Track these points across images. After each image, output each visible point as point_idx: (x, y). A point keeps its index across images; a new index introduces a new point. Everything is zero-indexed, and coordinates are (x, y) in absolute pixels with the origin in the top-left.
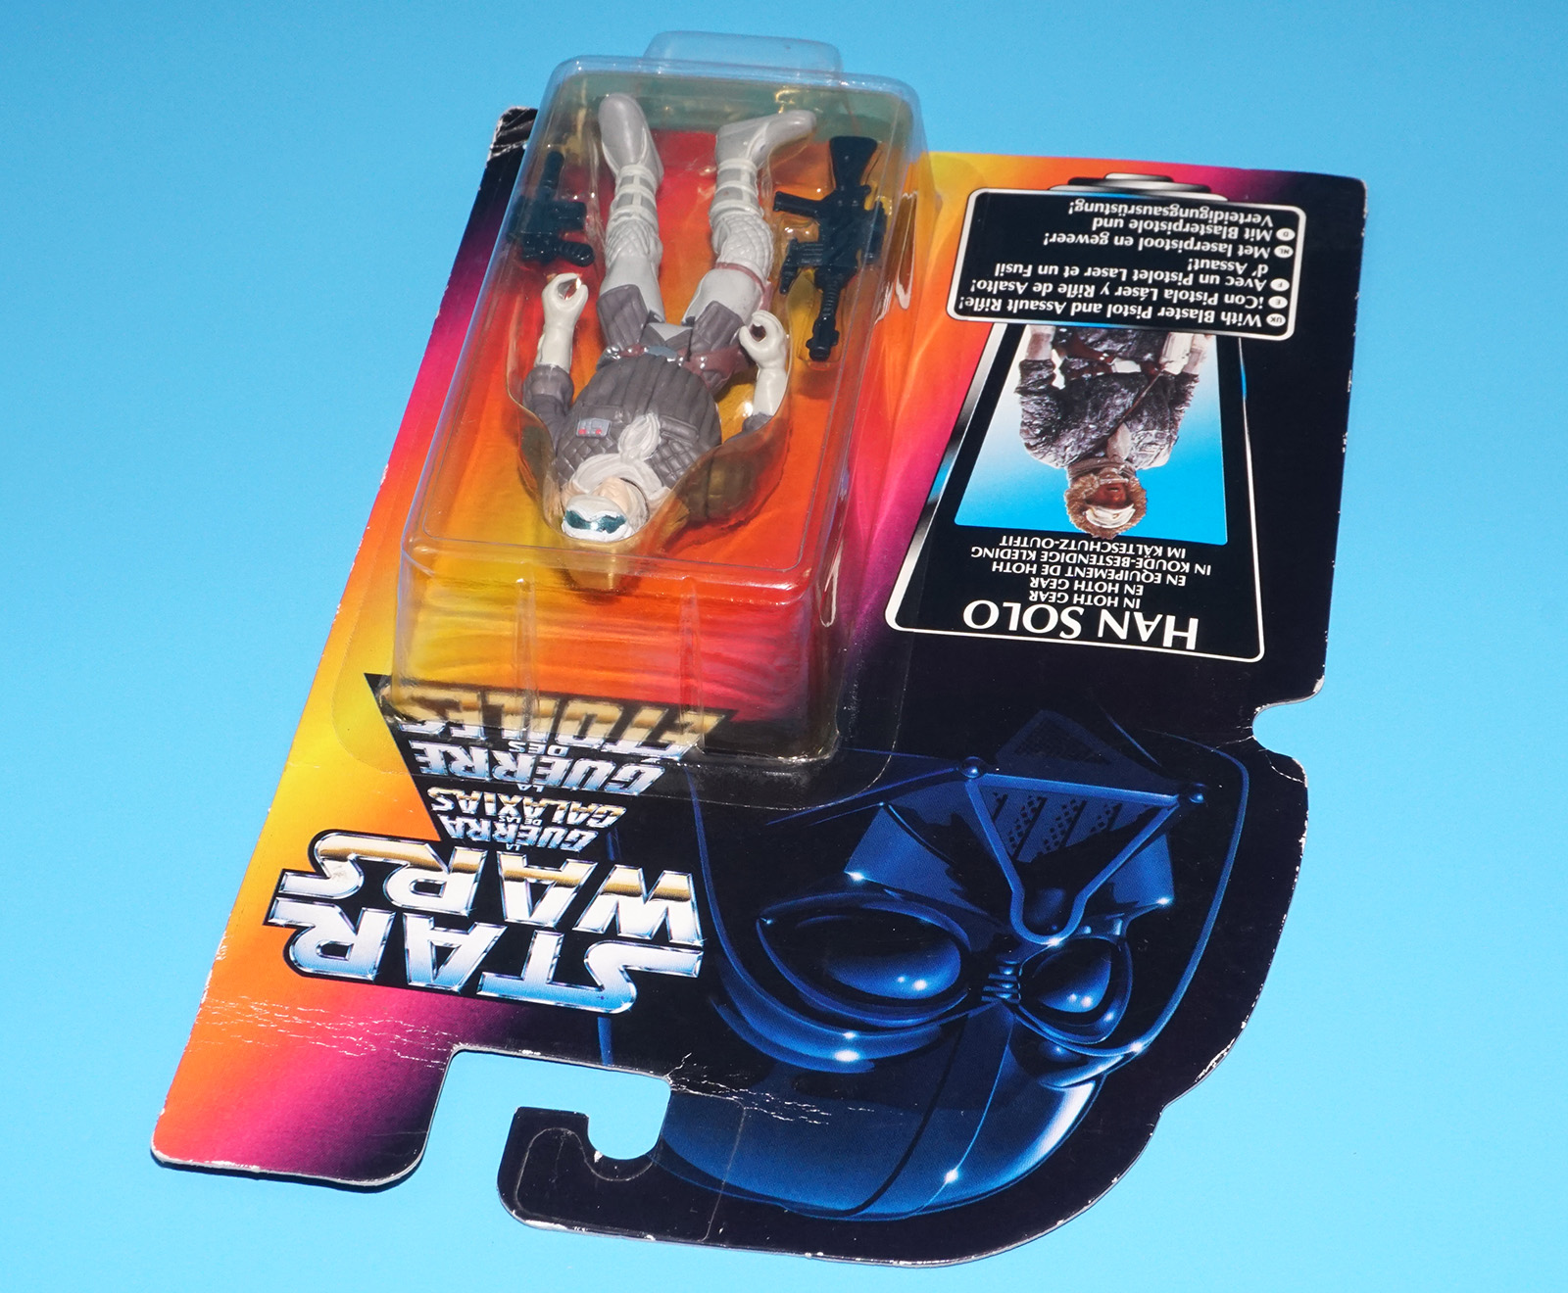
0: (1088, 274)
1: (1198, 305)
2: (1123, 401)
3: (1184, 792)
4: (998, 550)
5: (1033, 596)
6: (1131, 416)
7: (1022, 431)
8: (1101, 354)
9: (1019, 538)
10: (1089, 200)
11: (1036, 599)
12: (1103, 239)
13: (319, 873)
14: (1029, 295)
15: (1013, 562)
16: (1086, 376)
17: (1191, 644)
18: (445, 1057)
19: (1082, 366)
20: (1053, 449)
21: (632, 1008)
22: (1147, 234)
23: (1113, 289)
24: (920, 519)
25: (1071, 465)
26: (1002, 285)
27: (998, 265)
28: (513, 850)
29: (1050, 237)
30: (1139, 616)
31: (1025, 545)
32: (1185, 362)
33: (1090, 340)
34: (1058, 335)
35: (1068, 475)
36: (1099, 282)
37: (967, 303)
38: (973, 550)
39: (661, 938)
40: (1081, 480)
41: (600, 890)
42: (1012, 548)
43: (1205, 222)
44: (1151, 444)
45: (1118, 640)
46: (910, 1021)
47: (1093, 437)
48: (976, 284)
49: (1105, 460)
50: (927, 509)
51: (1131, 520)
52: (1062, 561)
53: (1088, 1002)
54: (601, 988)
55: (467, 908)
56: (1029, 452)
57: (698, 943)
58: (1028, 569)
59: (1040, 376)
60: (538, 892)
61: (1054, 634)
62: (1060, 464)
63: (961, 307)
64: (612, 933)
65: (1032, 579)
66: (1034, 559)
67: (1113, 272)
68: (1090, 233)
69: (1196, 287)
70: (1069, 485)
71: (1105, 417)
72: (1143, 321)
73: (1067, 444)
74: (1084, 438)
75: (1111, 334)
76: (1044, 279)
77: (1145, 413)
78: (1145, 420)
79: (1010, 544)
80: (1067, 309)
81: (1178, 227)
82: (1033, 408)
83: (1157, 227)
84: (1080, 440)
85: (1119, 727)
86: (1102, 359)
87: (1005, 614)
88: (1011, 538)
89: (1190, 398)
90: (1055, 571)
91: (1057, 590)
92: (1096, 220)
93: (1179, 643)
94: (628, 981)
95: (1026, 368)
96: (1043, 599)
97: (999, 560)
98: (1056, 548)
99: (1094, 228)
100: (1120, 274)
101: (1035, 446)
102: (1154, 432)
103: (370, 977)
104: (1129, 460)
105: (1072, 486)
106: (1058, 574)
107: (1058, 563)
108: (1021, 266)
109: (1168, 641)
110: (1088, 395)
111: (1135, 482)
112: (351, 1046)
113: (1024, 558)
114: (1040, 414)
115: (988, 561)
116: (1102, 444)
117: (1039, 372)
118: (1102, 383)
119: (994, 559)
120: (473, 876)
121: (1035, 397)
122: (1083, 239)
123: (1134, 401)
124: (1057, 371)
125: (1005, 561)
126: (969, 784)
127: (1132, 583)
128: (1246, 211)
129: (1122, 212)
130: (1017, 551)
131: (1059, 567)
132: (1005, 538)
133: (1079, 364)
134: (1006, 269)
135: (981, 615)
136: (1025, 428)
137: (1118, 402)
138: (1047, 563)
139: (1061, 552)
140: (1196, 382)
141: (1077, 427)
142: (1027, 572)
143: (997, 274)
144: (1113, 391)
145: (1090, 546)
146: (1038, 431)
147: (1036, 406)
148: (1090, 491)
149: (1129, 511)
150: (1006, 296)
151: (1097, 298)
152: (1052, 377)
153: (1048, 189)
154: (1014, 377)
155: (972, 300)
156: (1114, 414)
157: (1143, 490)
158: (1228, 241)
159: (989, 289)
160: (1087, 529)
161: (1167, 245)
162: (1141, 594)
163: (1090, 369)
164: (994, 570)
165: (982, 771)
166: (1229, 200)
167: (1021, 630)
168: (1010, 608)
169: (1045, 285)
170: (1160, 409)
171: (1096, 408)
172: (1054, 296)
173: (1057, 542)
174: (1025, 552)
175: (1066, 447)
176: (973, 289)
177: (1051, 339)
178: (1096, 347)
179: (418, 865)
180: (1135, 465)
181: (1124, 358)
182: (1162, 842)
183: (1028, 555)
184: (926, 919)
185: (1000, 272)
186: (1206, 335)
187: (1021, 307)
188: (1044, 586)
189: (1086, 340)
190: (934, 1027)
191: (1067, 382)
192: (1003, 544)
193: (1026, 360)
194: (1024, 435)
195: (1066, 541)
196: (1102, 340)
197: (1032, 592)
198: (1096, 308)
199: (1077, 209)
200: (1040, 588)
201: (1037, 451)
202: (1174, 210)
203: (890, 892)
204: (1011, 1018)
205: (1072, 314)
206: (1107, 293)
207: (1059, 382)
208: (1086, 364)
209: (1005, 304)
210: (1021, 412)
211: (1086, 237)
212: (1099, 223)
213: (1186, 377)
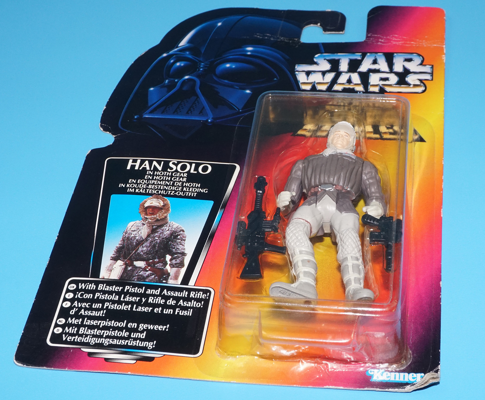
0: (151, 308)
1: (104, 292)
2: (143, 249)
3: (141, 118)
4: (198, 191)
5: (185, 175)
6: (140, 243)
7: (185, 237)
8: (149, 270)
9: (189, 195)
10: (145, 348)
11: (185, 174)
12: (142, 326)
13: (421, 81)
14: (177, 299)
15: (192, 187)
16: (157, 260)
17: (131, 161)
18: (367, 37)
19: (158, 264)
20: (173, 230)
21: (315, 56)
22: (120, 329)
23: (141, 300)
24: (227, 202)
26: (189, 304)
27: (190, 315)
28: (360, 92)
29: (166, 329)
30: (148, 168)
31: (187, 193)
32: (115, 266)
33: (153, 276)
34: (166, 279)
35: (169, 219)
36: (147, 304)
37: (206, 296)
38: (207, 192)
39: (308, 73)
40: (163, 217)
41: (329, 84)
42: (192, 192)
43: (94, 336)
44: (134, 231)
45: (156, 161)
46: (231, 57)
47: (157, 234)
48: (201, 305)
49: (153, 225)
50: (224, 207)
51: (146, 201)
52: (174, 187)
53: (178, 64)
54: (325, 59)
55: (371, 75)
56: (183, 228)
57: (297, 73)
58: (187, 184)
59: (176, 261)
60: (349, 81)
61: (179, 163)
62: (171, 223)
63: (208, 294)
64: (324, 73)
65: (185, 181)
66: (184, 188)
67: (139, 309)
68: (147, 330)
69: (103, 302)
70: (168, 215)
71: (151, 242)
72: (129, 284)
73: (168, 231)
74: (160, 234)
75: (143, 278)
76: (170, 307)
77: (135, 243)
78: (135, 241)
79: (193, 193)
80: (161, 291)
81: (106, 333)
82: (180, 247)
83: (116, 333)
84: (163, 233)
85: (160, 135)
86: (149, 268)
87: (196, 169)
88: (192, 196)
89: (115, 250)
90: (177, 184)
91: (177, 177)
92: (144, 337)
93: (135, 161)
94: (317, 62)
95: (181, 265)
96: (182, 174)
97: (197, 187)
98: (176, 191)
99: (145, 332)
100: (136, 308)
101: (181, 231)
102: (132, 236)
103: (395, 54)
104: (144, 224)
105: (167, 215)
106: (176, 183)
107: (175, 186)
108: (180, 314)
109: (139, 161)
110: (157, 251)
111: (142, 216)
112: (396, 37)
113: (188, 188)
114: (178, 244)
115: (202, 187)
116: (153, 231)
117: (176, 262)
118: (150, 257)
119: (199, 188)
120: (371, 84)
121: (179, 251)
122: (151, 327)
123: (138, 249)
124: (169, 262)
125: (195, 187)
126: (211, 117)
127: (149, 180)
128: (73, 343)
129: (131, 341)
130: (190, 191)
131: (175, 185)
132: (195, 196)
133: (159, 265)
134: (187, 313)
135: (205, 169)
136: (184, 238)
137: (145, 249)
138: (179, 186)
139: (174, 190)
140: (112, 257)
141: (163, 238)
142: (187, 183)
143: (192, 310)
144: (146, 253)
145: (163, 192)
146: (179, 237)
147: (179, 248)
148: (160, 213)
149: (146, 205)
150: (188, 299)
151: (147, 296)
152: (171, 260)
153: (164, 355)
154: (187, 261)
155: (203, 297)
156: (147, 244)
157: (140, 213)
158: (85, 326)
159: (195, 303)
160: (163, 198)
161: (113, 323)
162: (146, 176)
163: (154, 263)
164: (200, 184)
165: (207, 121)
166: (80, 348)
167: (191, 164)
168: (194, 171)
169: (170, 304)
170: (128, 245)
171: (154, 246)
172: (167, 298)
173: (175, 194)
174: (188, 190)
175: (168, 230)
176: (203, 302)
177: (170, 277)
178: (151, 273)
179: (390, 85)
180: (142, 222)
181: (140, 268)
182: (150, 104)
183: (186, 189)
184: (226, 81)
185: (190, 311)
186: (104, 278)
187: (182, 293)
188: (181, 178)
189: (155, 277)
190: (225, 56)
191: (165, 257)
192: (195, 194)
193: (181, 268)
194: (184, 236)
195: (172, 194)
196: (148, 276)
197: (186, 176)
198: (149, 292)
199: (152, 343)
200: (183, 178)
201: (180, 229)
202: (106, 342)
203: (238, 88)
204: (201, 59)
205: (159, 289)
206: (143, 299)
207: (168, 257)
208: (156, 265)
209: (189, 295)
210: (185, 245)
211: (149, 328)
212: (143, 335)
213: (115, 259)
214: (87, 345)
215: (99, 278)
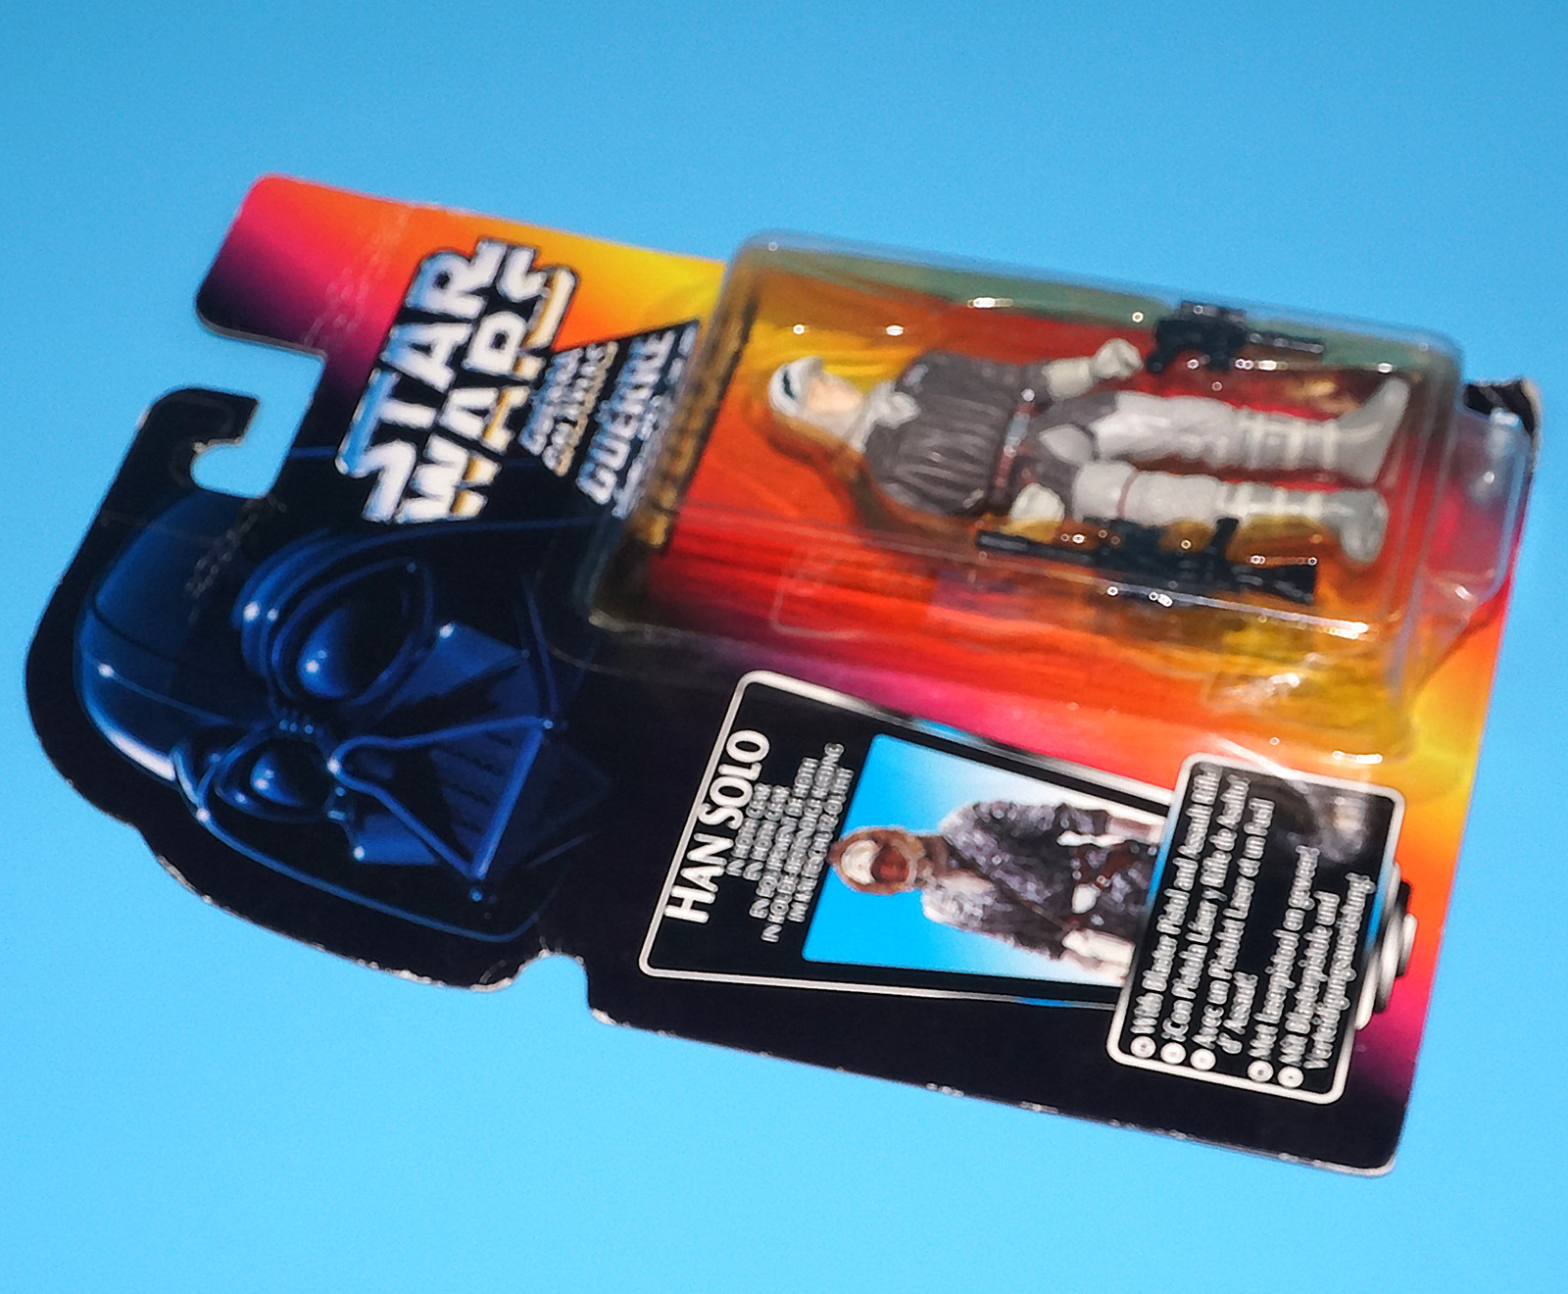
0: (1243, 882)
1: (1175, 975)
3: (485, 885)
5: (763, 790)
7: (1002, 802)
8: (1109, 879)
9: (846, 783)
10: (1370, 899)
11: (758, 790)
12: (1299, 898)
13: (532, 269)
14: (1214, 828)
15: (814, 775)
16: (1076, 864)
17: (673, 912)
18: (313, 350)
19: (1092, 862)
22: (1303, 946)
23: (1213, 902)
25: (942, 838)
26: (1236, 804)
27: (1270, 803)
28: (532, 398)
29: (1309, 854)
30: (718, 872)
31: (835, 788)
32: (1083, 953)
33: (1133, 873)
34: (1145, 847)
35: (929, 833)
36: (1227, 890)
37: (1210, 773)
38: (839, 746)
39: (412, 494)
40: (919, 844)
42: (834, 776)
43: (1320, 998)
44: (961, 908)
45: (688, 849)
46: (275, 657)
47: (981, 860)
48: (1239, 784)
50: (905, 716)
51: (851, 880)
53: (261, 784)
54: (365, 451)
56: (968, 805)
60: (481, 413)
61: (708, 799)
62: (946, 829)
63: (1205, 768)
65: (787, 790)
67: (1241, 904)
68: (1312, 892)
69: (1206, 980)
70: (913, 833)
71: (1008, 872)
72: (1155, 923)
73: (975, 837)
74: (981, 852)
75: (1137, 895)
76: (1240, 843)
77: (1008, 908)
78: (998, 907)
79: (839, 775)
80: (1187, 858)
81: (1313, 972)
83: (1316, 954)
84: (979, 849)
86: (1101, 880)
87: (743, 765)
88: (848, 776)
91: (766, 808)
92: (1334, 899)
93: (676, 902)
94: (370, 471)
95: (1098, 813)
97: (819, 764)
98: (824, 813)
99: (1319, 896)
100: (1238, 910)
101: (978, 811)
102: (978, 913)
103: (408, 303)
104: (939, 887)
105: (910, 835)
107: (804, 813)
108: (1264, 824)
109: (678, 892)
111: (907, 888)
112: (339, 290)
113: (818, 784)
114: (1024, 820)
115: (819, 756)
117: (1089, 824)
118: (1062, 876)
119: (821, 761)
120: (507, 371)
121: (1051, 817)
123: (1029, 901)
124: (1087, 839)
125: (816, 769)
126: (532, 720)
127: (763, 871)
128: (1336, 1045)
129: (1345, 926)
130: (828, 780)
131: (798, 813)
132: (850, 772)
133: (1096, 860)
134: (1263, 809)
135: (747, 747)
136: (1006, 805)
137: (1031, 887)
138: (806, 806)
139: (819, 816)
140: (1050, 958)
141: (999, 848)
142: (797, 787)
144: (1049, 882)
145: (821, 842)
147: (1037, 817)
148: (901, 850)
149: (865, 877)
150: (1218, 807)
151: (1200, 887)
152: (1080, 834)
153: (1395, 859)
155: (1215, 779)
156: (1013, 881)
157: (894, 894)
158: (1284, 1019)
159: (1230, 796)
160: (847, 839)
161: (1283, 959)
162: (746, 877)
163: (1086, 868)
164: (806, 759)
165: (546, 732)
166: (1356, 1031)
167: (717, 775)
168: (750, 770)
169: (1230, 843)
171: (1025, 867)
172: (1209, 849)
173: (833, 815)
174: (826, 785)
176: (1232, 781)
177: (1139, 840)
178: (1121, 876)
179: (527, 336)
180: (931, 891)
181: (1098, 899)
182: (428, 859)
183: (819, 790)
184: (384, 676)
185: (1258, 803)
186: (1125, 978)
187: (1196, 820)
188: (775, 798)
189: (1134, 869)
190: (264, 671)
191: (1067, 847)
192: (841, 772)
193: (1110, 814)
194: (995, 804)
195: (833, 822)
196: (1130, 882)
197: (769, 787)
198: (1185, 879)
199: (1356, 881)
200: (773, 794)
201: (969, 812)
202: (1342, 973)
203: (422, 653)
204: (258, 727)
205: (1178, 862)
206: (1208, 896)
207: (1069, 839)
208: (1095, 865)
209: (1203, 806)
210: (1030, 804)
211: (1307, 886)
212: (1329, 901)
213: (1058, 951)
214: (1346, 1017)
215: (1119, 989)
